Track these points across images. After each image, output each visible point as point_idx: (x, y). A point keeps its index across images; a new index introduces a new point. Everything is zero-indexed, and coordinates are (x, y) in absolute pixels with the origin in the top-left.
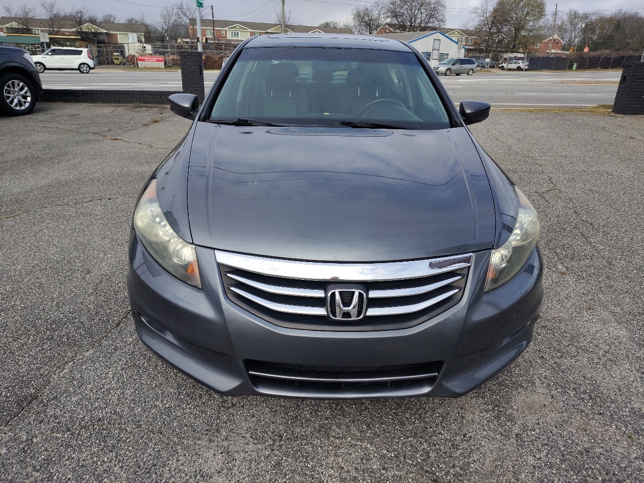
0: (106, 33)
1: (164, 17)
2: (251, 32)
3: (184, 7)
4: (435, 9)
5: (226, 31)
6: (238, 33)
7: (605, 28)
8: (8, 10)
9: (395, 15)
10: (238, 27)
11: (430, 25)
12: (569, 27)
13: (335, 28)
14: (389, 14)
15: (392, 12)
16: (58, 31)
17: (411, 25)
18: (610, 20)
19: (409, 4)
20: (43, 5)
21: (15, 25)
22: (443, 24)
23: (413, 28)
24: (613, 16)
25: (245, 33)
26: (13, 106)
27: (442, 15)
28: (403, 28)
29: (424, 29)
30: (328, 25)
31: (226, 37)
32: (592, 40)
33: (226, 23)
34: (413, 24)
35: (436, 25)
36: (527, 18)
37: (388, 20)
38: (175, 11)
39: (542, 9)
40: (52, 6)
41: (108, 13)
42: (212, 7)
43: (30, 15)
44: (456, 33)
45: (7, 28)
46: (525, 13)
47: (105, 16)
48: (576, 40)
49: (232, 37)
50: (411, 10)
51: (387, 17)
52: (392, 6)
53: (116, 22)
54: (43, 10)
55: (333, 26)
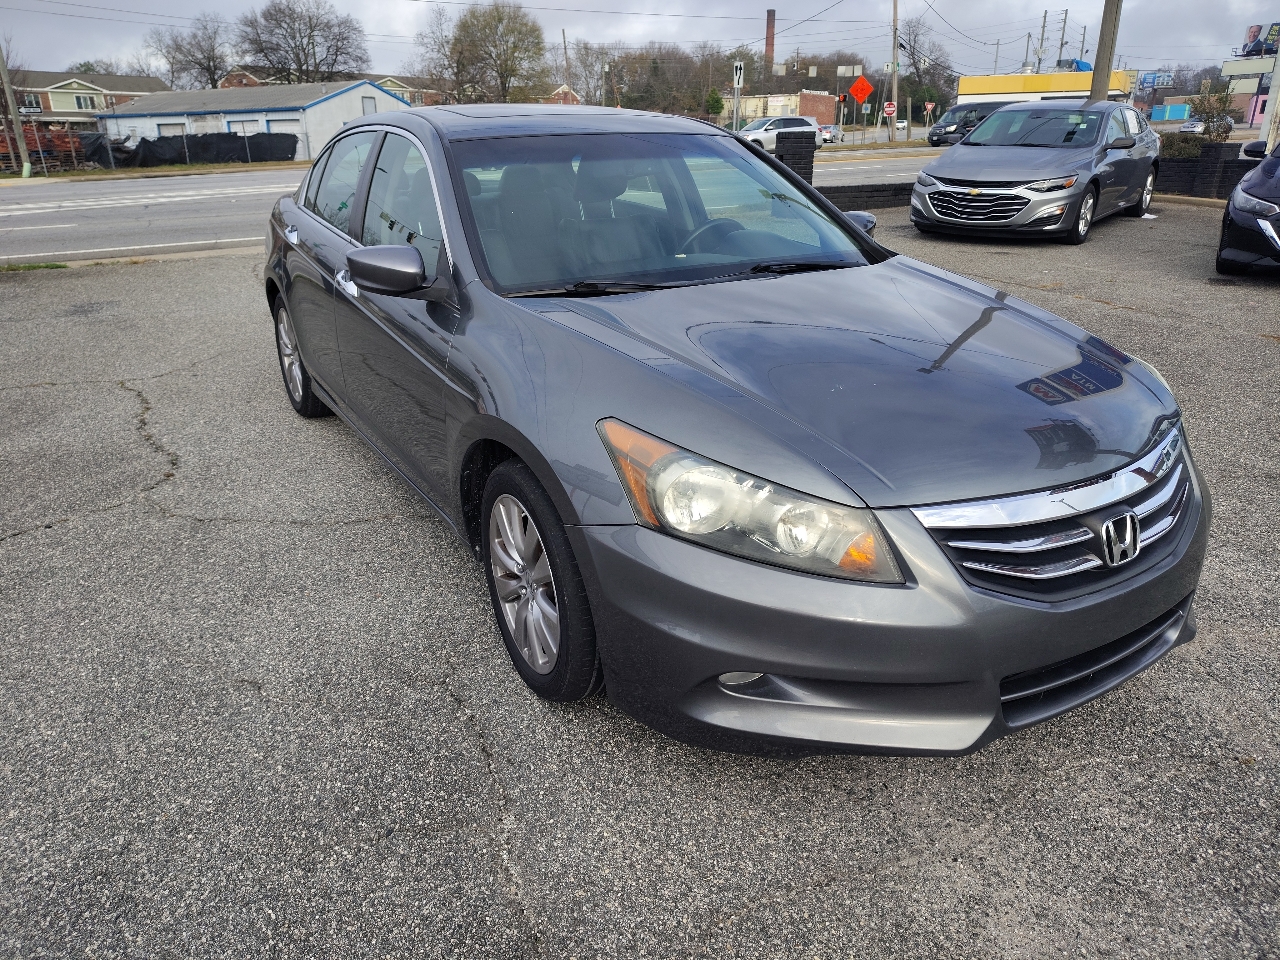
4: (342, 38)
7: (636, 72)
9: (260, 48)
11: (341, 68)
12: (580, 70)
14: (246, 46)
15: (252, 42)
17: (300, 69)
18: (641, 58)
19: (285, 26)
22: (364, 66)
23: (306, 76)
24: (644, 51)
27: (359, 47)
28: (282, 74)
29: (330, 77)
32: (621, 93)
34: (304, 67)
35: (352, 66)
36: (516, 54)
37: (249, 59)
39: (538, 37)
44: (389, 83)
46: (510, 45)
48: (598, 93)
50: (294, 38)
51: (245, 52)
52: (249, 29)
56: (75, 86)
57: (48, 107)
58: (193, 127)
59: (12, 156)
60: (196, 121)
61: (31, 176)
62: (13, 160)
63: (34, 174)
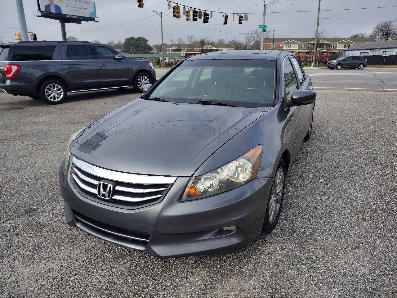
0: (216, 49)
1: (246, 38)
2: (299, 44)
3: (259, 32)
5: (283, 44)
6: (290, 45)
8: (172, 41)
10: (291, 41)
13: (362, 37)
16: (192, 50)
20: (188, 37)
21: (174, 48)
25: (296, 45)
26: (141, 88)
30: (357, 36)
31: (283, 48)
33: (284, 40)
38: (253, 35)
40: (191, 37)
41: (221, 39)
42: (274, 31)
43: (181, 43)
45: (172, 49)
47: (219, 40)
49: (287, 47)
53: (224, 43)
54: (187, 39)
55: (360, 37)
56: (346, 41)
57: (336, 48)
58: (370, 53)
59: (311, 62)
60: (373, 51)
61: (313, 67)
62: (311, 63)
63: (314, 66)
